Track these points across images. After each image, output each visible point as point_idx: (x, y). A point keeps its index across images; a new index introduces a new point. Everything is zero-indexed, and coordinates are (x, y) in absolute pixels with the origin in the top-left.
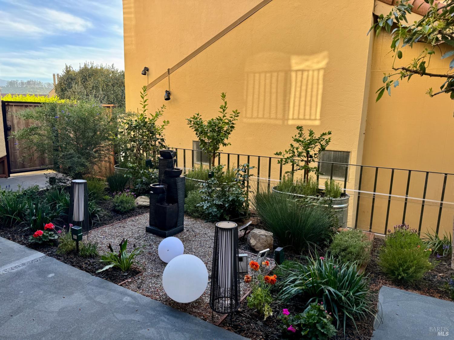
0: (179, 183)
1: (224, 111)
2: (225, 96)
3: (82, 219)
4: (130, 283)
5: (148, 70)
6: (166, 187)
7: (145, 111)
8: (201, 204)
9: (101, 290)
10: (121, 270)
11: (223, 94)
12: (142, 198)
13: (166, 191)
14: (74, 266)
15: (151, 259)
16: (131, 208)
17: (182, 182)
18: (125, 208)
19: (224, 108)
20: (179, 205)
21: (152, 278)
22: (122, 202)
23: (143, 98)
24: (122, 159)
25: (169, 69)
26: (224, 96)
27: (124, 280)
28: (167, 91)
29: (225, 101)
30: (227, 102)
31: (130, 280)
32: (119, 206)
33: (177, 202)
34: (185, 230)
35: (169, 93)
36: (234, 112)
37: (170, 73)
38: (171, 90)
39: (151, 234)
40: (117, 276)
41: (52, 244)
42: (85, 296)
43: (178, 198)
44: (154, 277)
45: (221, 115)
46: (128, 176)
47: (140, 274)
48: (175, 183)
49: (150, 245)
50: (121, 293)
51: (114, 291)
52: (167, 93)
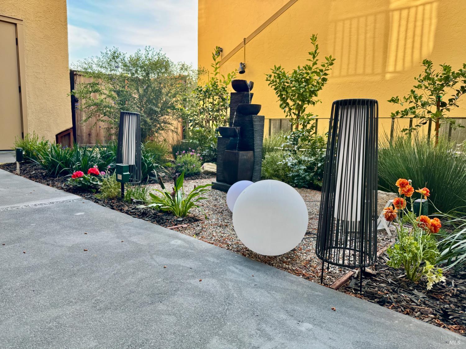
0: (257, 123)
1: (314, 57)
2: (316, 38)
4: (186, 228)
5: (222, 51)
6: (239, 130)
7: (216, 74)
8: (283, 162)
9: (142, 231)
10: (174, 215)
11: (313, 36)
12: (209, 164)
13: (238, 135)
14: (113, 209)
15: (216, 211)
16: (195, 171)
17: (260, 122)
18: (188, 170)
19: (314, 55)
20: (256, 154)
21: (217, 228)
22: (185, 163)
23: (215, 60)
24: (190, 133)
25: (245, 39)
26: (314, 38)
27: (177, 225)
28: (241, 64)
29: (316, 44)
30: (319, 46)
31: (185, 226)
32: (181, 167)
33: (253, 149)
35: (244, 66)
36: (327, 59)
37: (246, 43)
38: (246, 63)
39: (218, 191)
40: (167, 219)
41: (94, 190)
42: (116, 235)
43: (254, 144)
44: (220, 227)
45: (310, 64)
46: (195, 141)
47: (200, 222)
48: (251, 122)
49: (216, 199)
50: (169, 236)
51: (160, 233)
52: (241, 65)
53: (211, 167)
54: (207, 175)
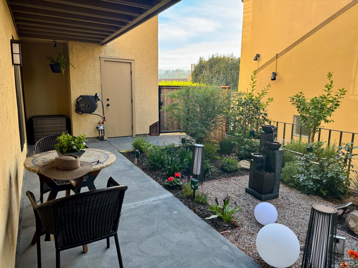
1: (329, 89)
2: (332, 75)
3: (198, 173)
4: (230, 234)
5: (259, 56)
7: (253, 90)
8: (297, 176)
9: (207, 234)
10: (223, 221)
11: (329, 74)
12: (244, 162)
13: (265, 161)
14: (190, 208)
15: (248, 217)
16: (235, 169)
17: (280, 154)
18: (230, 169)
19: (329, 87)
20: (276, 174)
21: (247, 234)
22: (228, 163)
23: (253, 80)
24: (231, 128)
25: (277, 54)
26: (330, 75)
27: (225, 231)
28: (273, 73)
29: (331, 80)
30: (333, 81)
31: (229, 232)
32: (226, 166)
33: (274, 172)
34: (280, 197)
35: (276, 74)
36: (340, 91)
37: (278, 57)
38: (277, 72)
39: (249, 195)
40: (220, 225)
41: (178, 188)
42: (195, 236)
44: (249, 234)
45: (326, 94)
46: (235, 142)
47: (238, 228)
48: (274, 155)
49: (248, 204)
50: (222, 241)
51: (217, 238)
52: (273, 74)
53: (245, 164)
54: (243, 170)
